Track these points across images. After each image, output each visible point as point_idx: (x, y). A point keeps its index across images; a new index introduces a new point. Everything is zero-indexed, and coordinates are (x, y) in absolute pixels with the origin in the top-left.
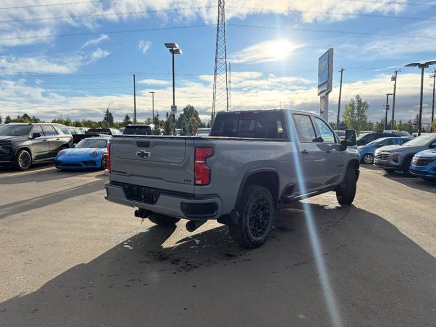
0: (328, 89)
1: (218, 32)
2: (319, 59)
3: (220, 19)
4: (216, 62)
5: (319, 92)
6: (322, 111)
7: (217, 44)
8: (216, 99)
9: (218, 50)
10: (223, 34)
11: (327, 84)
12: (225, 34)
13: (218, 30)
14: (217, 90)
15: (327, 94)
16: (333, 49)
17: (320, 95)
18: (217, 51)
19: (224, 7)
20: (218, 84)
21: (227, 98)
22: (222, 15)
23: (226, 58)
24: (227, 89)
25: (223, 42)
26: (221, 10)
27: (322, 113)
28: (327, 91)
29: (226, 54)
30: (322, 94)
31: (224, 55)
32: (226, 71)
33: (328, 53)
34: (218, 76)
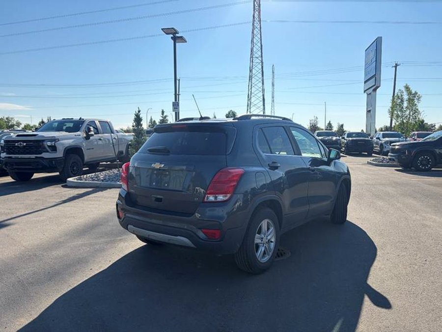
0: (375, 85)
1: (253, 30)
2: (366, 50)
3: (256, 15)
4: (252, 61)
5: (365, 89)
6: (369, 109)
7: (252, 41)
8: (252, 102)
10: (259, 32)
11: (374, 78)
12: (261, 31)
13: (253, 27)
14: (252, 92)
15: (375, 90)
16: (381, 37)
17: (367, 91)
18: (252, 49)
19: (260, 3)
20: (253, 85)
21: (264, 99)
23: (262, 56)
24: (263, 90)
25: (259, 40)
26: (257, 5)
27: (369, 111)
28: (375, 87)
29: (262, 52)
30: (369, 90)
31: (260, 54)
32: (262, 71)
33: (375, 42)
34: (254, 76)
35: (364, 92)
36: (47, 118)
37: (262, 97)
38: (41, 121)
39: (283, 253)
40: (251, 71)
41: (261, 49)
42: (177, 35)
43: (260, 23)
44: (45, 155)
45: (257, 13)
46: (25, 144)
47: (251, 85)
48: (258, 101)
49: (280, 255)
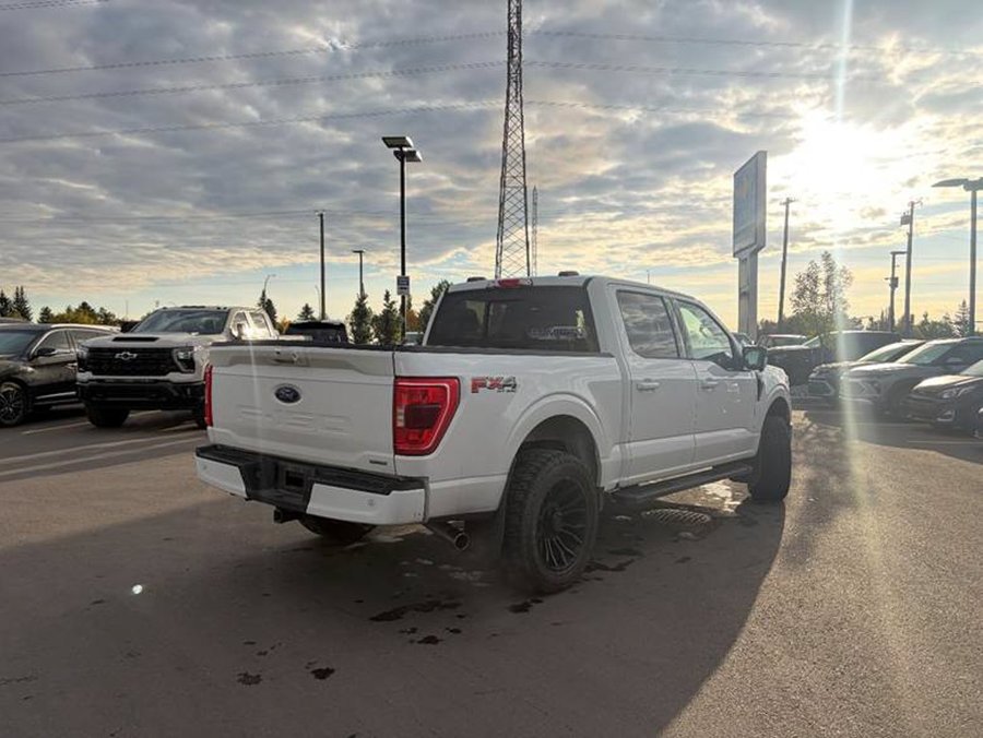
0: (755, 243)
1: (507, 120)
2: (736, 175)
3: (512, 90)
4: (503, 185)
5: (737, 249)
6: (743, 290)
7: (505, 143)
9: (508, 157)
10: (519, 124)
11: (753, 231)
12: (522, 123)
13: (507, 114)
14: (504, 246)
15: (755, 253)
16: (765, 152)
17: (739, 255)
18: (505, 159)
19: (519, 66)
20: (506, 234)
22: (516, 82)
23: (524, 177)
24: (527, 244)
25: (520, 141)
26: (514, 70)
27: (743, 295)
28: (755, 247)
30: (743, 253)
31: (522, 169)
32: (526, 205)
33: (754, 161)
34: (507, 215)
35: (734, 256)
40: (502, 205)
41: (524, 158)
42: (405, 149)
43: (521, 106)
44: (174, 377)
45: (514, 85)
46: (135, 355)
47: (502, 233)
48: (515, 267)
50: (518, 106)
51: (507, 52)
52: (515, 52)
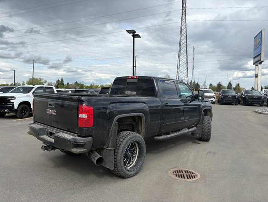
1: (181, 26)
2: (254, 38)
3: (183, 17)
4: (180, 45)
5: (255, 61)
7: (180, 33)
8: (180, 70)
9: (182, 38)
10: (185, 27)
11: (260, 56)
14: (180, 64)
15: (261, 63)
17: (255, 64)
18: (180, 38)
19: (186, 10)
20: (181, 60)
21: (187, 68)
23: (186, 43)
24: (187, 63)
25: (185, 33)
26: (184, 12)
27: (256, 77)
28: (260, 61)
29: (186, 40)
30: (257, 63)
31: (185, 41)
32: (187, 51)
33: (261, 33)
34: (181, 54)
35: (254, 65)
36: (61, 79)
37: (186, 67)
38: (57, 80)
39: (195, 176)
40: (179, 51)
41: (186, 37)
42: (135, 34)
43: (186, 22)
45: (184, 16)
47: (180, 60)
48: (184, 69)
49: (193, 177)
50: (185, 22)
51: (182, 6)
52: (184, 6)
